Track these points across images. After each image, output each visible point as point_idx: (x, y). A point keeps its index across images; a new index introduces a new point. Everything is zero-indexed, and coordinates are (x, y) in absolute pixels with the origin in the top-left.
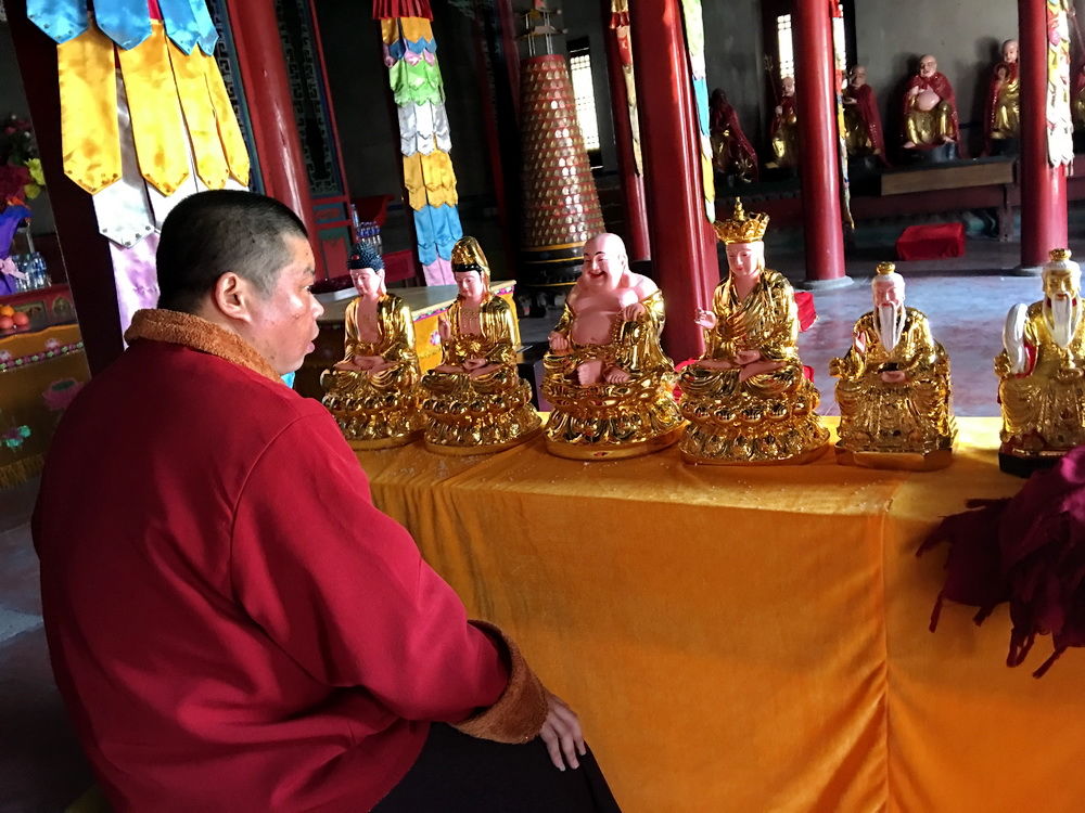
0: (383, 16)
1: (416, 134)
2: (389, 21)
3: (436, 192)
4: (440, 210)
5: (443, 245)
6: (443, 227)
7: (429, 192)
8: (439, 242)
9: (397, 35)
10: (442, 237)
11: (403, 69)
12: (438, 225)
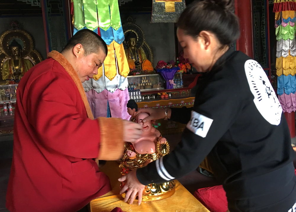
0: (276, 11)
1: (282, 50)
2: (278, 13)
3: (287, 71)
4: (287, 77)
5: (287, 89)
6: (288, 83)
7: (284, 70)
8: (285, 88)
9: (280, 17)
10: (286, 86)
11: (280, 29)
12: (285, 82)
